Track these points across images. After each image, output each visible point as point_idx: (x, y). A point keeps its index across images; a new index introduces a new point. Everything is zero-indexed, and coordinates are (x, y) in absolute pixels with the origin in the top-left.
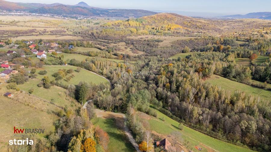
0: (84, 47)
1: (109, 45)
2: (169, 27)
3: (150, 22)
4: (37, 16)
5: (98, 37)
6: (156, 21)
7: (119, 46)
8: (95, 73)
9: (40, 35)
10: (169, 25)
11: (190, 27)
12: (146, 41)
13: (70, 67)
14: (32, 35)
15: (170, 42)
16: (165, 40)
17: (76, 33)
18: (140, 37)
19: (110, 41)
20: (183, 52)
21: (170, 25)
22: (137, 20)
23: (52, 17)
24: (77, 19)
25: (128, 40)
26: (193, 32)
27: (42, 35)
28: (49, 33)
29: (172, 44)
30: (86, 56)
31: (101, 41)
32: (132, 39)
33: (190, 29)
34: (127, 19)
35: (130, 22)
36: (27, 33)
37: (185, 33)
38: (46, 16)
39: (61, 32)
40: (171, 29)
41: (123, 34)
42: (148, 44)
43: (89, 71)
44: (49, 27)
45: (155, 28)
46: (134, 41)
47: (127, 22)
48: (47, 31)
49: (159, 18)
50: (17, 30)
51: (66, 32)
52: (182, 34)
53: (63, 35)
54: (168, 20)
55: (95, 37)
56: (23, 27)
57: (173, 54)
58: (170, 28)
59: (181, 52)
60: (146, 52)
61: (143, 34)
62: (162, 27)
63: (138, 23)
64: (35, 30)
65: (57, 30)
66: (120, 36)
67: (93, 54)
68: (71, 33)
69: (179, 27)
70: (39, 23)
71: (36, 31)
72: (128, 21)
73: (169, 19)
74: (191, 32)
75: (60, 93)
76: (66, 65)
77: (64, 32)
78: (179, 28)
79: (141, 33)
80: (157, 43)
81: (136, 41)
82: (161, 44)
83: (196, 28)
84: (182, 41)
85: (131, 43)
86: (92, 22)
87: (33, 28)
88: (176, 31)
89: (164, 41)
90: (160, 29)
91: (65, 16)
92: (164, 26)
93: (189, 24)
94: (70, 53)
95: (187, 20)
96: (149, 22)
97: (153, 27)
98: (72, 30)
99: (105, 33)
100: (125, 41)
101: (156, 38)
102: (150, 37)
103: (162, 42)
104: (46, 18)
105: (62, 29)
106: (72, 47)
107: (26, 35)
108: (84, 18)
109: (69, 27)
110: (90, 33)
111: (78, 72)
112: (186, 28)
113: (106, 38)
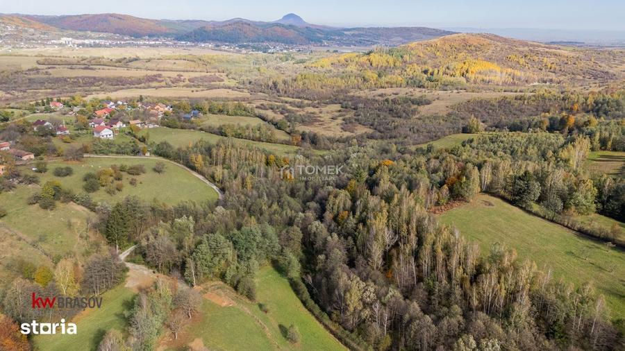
2: (465, 67)
3: (422, 55)
4: (189, 46)
5: (286, 92)
6: (438, 54)
7: (320, 112)
10: (465, 63)
11: (522, 68)
12: (388, 103)
15: (448, 104)
16: (438, 99)
18: (380, 91)
19: (306, 102)
20: (465, 130)
21: (467, 63)
22: (390, 52)
25: (348, 99)
26: (526, 81)
28: (187, 82)
29: (450, 111)
30: (214, 135)
32: (359, 97)
35: (372, 57)
37: (504, 83)
38: (204, 48)
39: (213, 81)
40: (471, 72)
41: (343, 86)
42: (391, 110)
44: (193, 69)
45: (431, 70)
46: (361, 102)
47: (366, 58)
48: (183, 78)
49: (447, 47)
51: (223, 80)
52: (498, 85)
53: (211, 88)
54: (470, 52)
55: (278, 92)
57: (435, 136)
58: (467, 71)
59: (461, 130)
60: (375, 129)
61: (391, 84)
62: (448, 68)
63: (392, 60)
64: (160, 76)
66: (335, 90)
68: (233, 83)
69: (491, 68)
71: (161, 79)
72: (370, 53)
73: (473, 48)
74: (523, 79)
76: (148, 154)
77: (219, 81)
78: (491, 71)
79: (387, 83)
80: (415, 106)
81: (367, 101)
82: (423, 109)
83: (540, 70)
84: (481, 102)
85: (353, 107)
86: (293, 58)
88: (481, 77)
89: (435, 103)
90: (441, 73)
92: (453, 65)
93: (522, 61)
95: (521, 49)
96: (419, 56)
97: (426, 67)
98: (237, 77)
99: (301, 83)
100: (341, 101)
101: (417, 93)
102: (403, 92)
103: (428, 104)
105: (217, 74)
109: (233, 71)
111: (159, 172)
112: (510, 70)
113: (301, 95)
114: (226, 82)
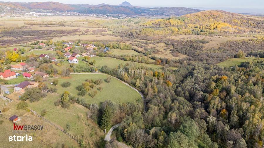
0: (121, 48)
1: (147, 46)
2: (215, 25)
3: (193, 20)
4: (85, 16)
5: (137, 37)
6: (200, 19)
7: (157, 47)
8: (127, 84)
9: (82, 35)
10: (215, 23)
11: (240, 25)
12: (188, 42)
13: (100, 74)
14: (76, 35)
15: (217, 43)
16: (211, 40)
17: (116, 33)
18: (181, 37)
19: (148, 42)
20: (236, 57)
21: (216, 24)
22: (178, 19)
23: (97, 17)
24: (119, 18)
25: (168, 40)
26: (244, 32)
27: (84, 34)
28: (91, 33)
29: (220, 46)
30: (120, 60)
31: (139, 42)
32: (173, 40)
33: (240, 28)
34: (168, 17)
35: (171, 20)
36: (71, 33)
37: (234, 33)
38: (92, 16)
39: (102, 32)
40: (218, 27)
41: (163, 34)
42: (191, 46)
43: (121, 81)
44: (92, 26)
45: (199, 27)
46: (175, 42)
47: (168, 21)
48: (89, 30)
49: (203, 16)
50: (62, 30)
51: (106, 31)
52: (231, 33)
53: (103, 35)
54: (214, 18)
55: (134, 37)
56: (69, 27)
57: (222, 60)
58: (216, 27)
59: (233, 57)
60: (188, 55)
61: (186, 34)
62: (207, 26)
63: (179, 22)
64: (79, 29)
65: (99, 30)
66: (160, 36)
67: (128, 58)
68: (111, 33)
69: (228, 26)
70: (84, 23)
71: (80, 31)
72: (169, 19)
73: (215, 16)
74: (243, 31)
75: (80, 114)
76: (97, 72)
77: (105, 32)
78: (228, 27)
79: (183, 33)
80: (202, 44)
81: (177, 41)
82: (206, 45)
83: (249, 26)
84: (233, 42)
85: (171, 44)
86: (133, 21)
87: (78, 28)
88: (223, 30)
89: (210, 43)
90: (204, 28)
91: (109, 16)
92: (209, 24)
93: (239, 22)
94: (105, 56)
95: (237, 17)
96: (191, 20)
97: (196, 25)
98: (112, 30)
99: (144, 33)
100: (164, 41)
101: (200, 38)
102: (193, 37)
103: (208, 43)
104: (92, 18)
105: (104, 29)
106: (107, 50)
107: (70, 35)
108: (126, 17)
109: (110, 27)
110: (129, 33)
111: (108, 82)
112: (236, 27)
113: (145, 39)
114: (108, 32)
